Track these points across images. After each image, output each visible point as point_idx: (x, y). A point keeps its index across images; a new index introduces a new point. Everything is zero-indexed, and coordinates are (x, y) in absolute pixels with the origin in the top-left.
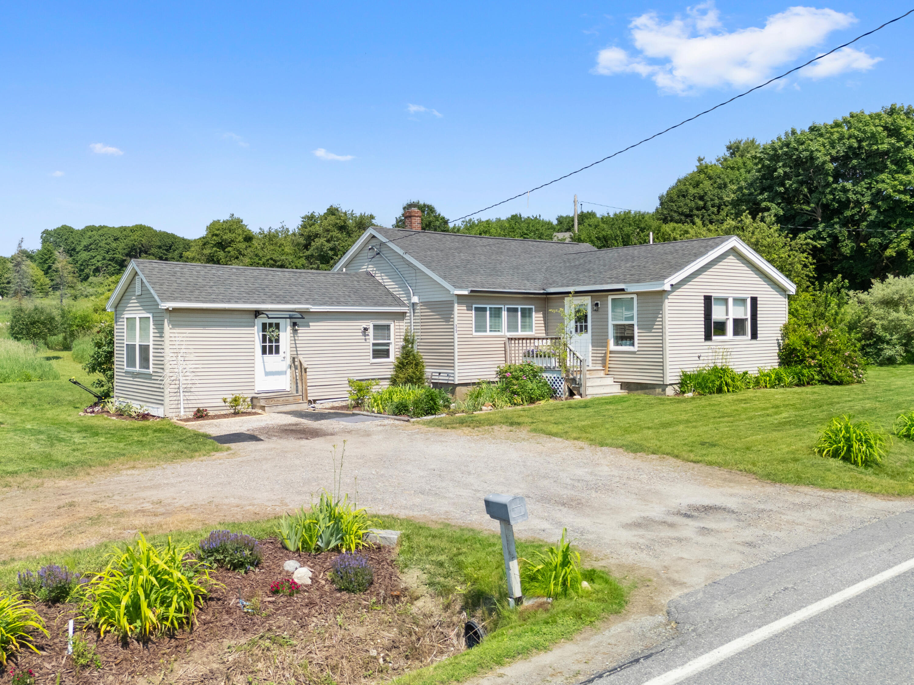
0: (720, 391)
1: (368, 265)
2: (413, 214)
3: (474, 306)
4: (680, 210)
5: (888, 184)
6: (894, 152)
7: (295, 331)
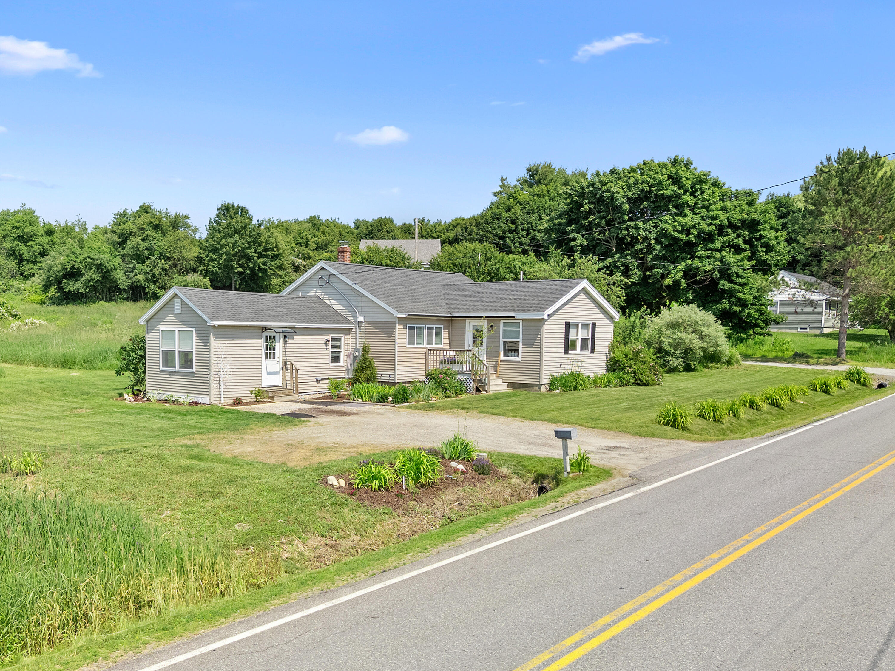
0: (575, 388)
1: (317, 290)
2: (345, 250)
3: (408, 325)
4: (495, 232)
5: (670, 224)
6: (676, 197)
7: (285, 342)
